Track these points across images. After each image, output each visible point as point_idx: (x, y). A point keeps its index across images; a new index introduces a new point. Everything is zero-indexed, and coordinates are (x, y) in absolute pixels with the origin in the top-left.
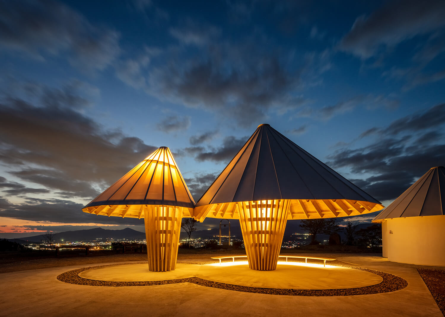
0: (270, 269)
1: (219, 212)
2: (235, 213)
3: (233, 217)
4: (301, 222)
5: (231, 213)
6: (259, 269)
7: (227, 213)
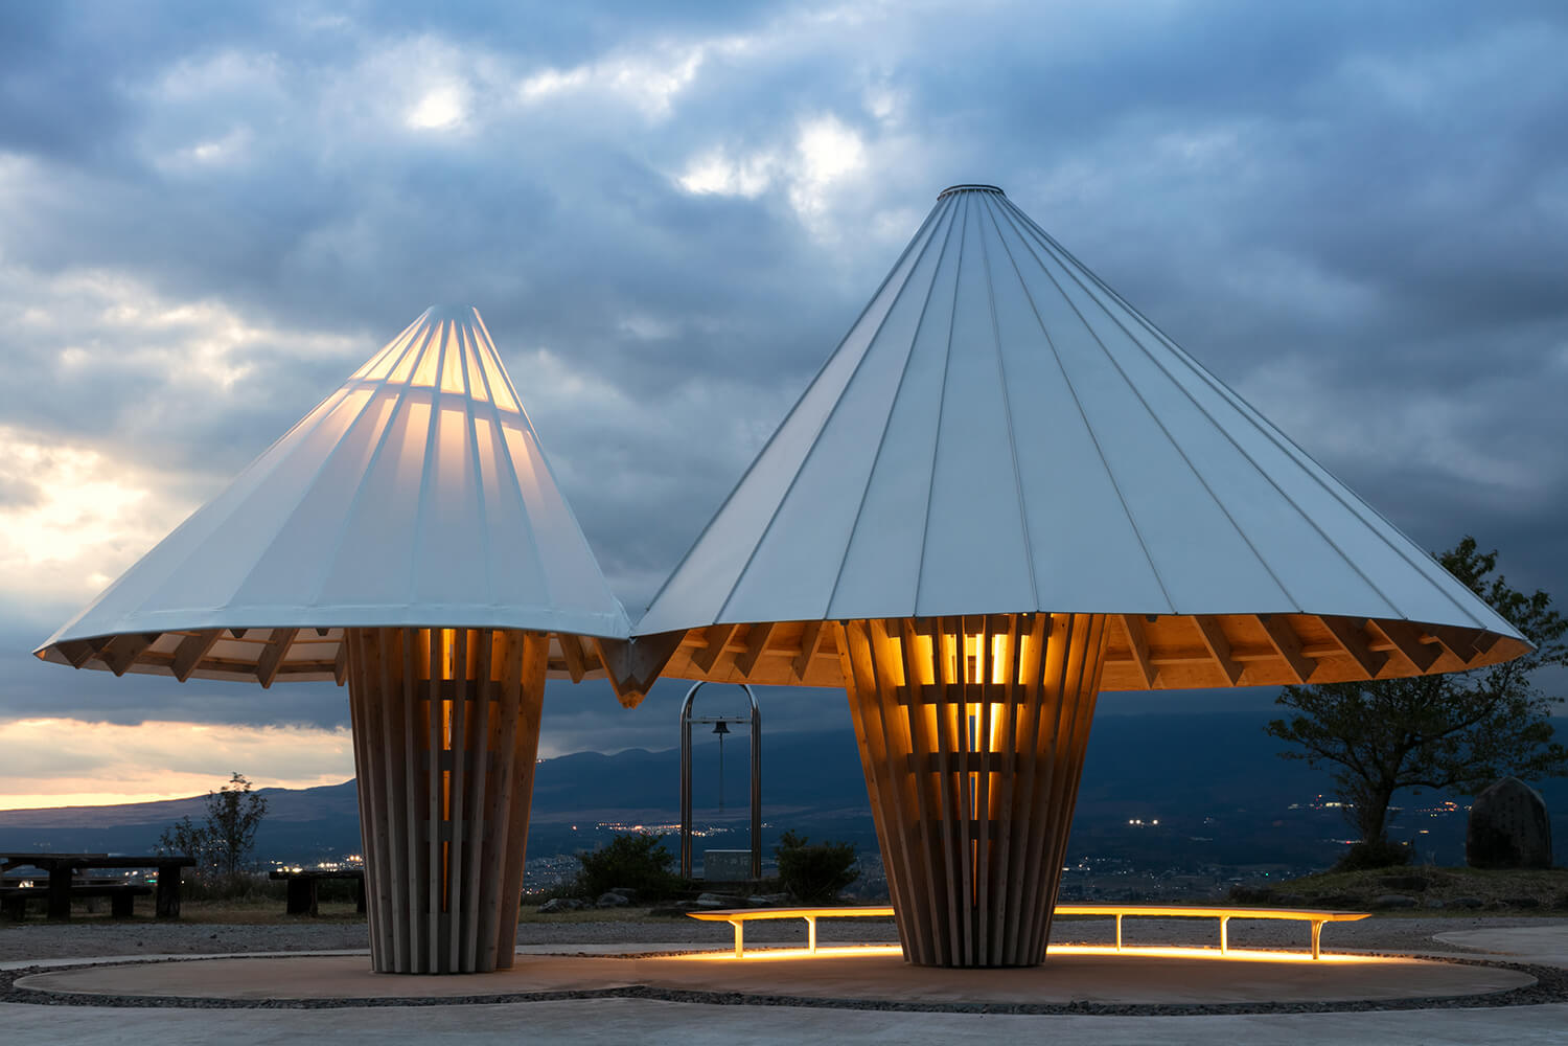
0: (1011, 961)
1: (726, 648)
2: (815, 654)
3: (805, 676)
4: (1280, 701)
5: (790, 653)
6: (956, 961)
7: (769, 652)
